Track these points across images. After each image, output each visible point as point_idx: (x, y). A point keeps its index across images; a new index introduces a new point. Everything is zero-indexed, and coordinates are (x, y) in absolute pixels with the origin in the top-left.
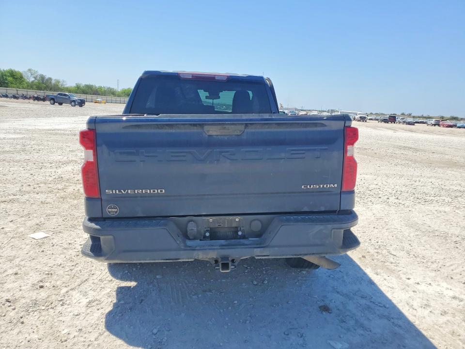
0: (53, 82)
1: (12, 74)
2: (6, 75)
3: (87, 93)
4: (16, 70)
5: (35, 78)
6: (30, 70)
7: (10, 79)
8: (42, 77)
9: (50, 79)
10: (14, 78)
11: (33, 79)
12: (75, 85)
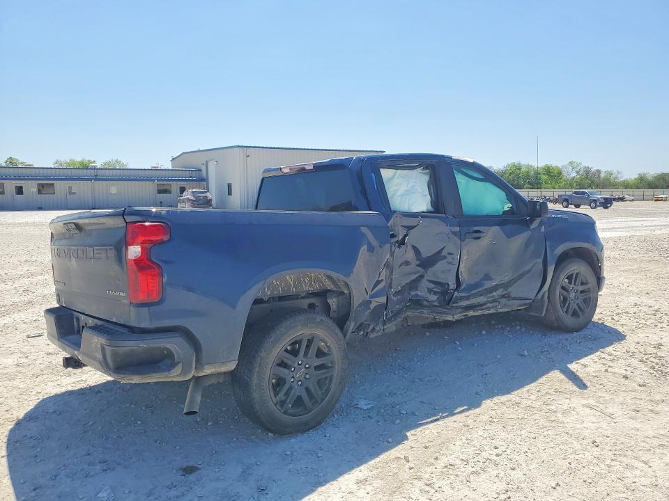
0: (602, 175)
1: (548, 171)
2: (540, 174)
3: (656, 187)
4: (554, 165)
5: (578, 172)
6: (571, 163)
7: (545, 177)
8: (587, 171)
9: (599, 171)
10: (550, 176)
11: (575, 175)
12: (637, 176)
